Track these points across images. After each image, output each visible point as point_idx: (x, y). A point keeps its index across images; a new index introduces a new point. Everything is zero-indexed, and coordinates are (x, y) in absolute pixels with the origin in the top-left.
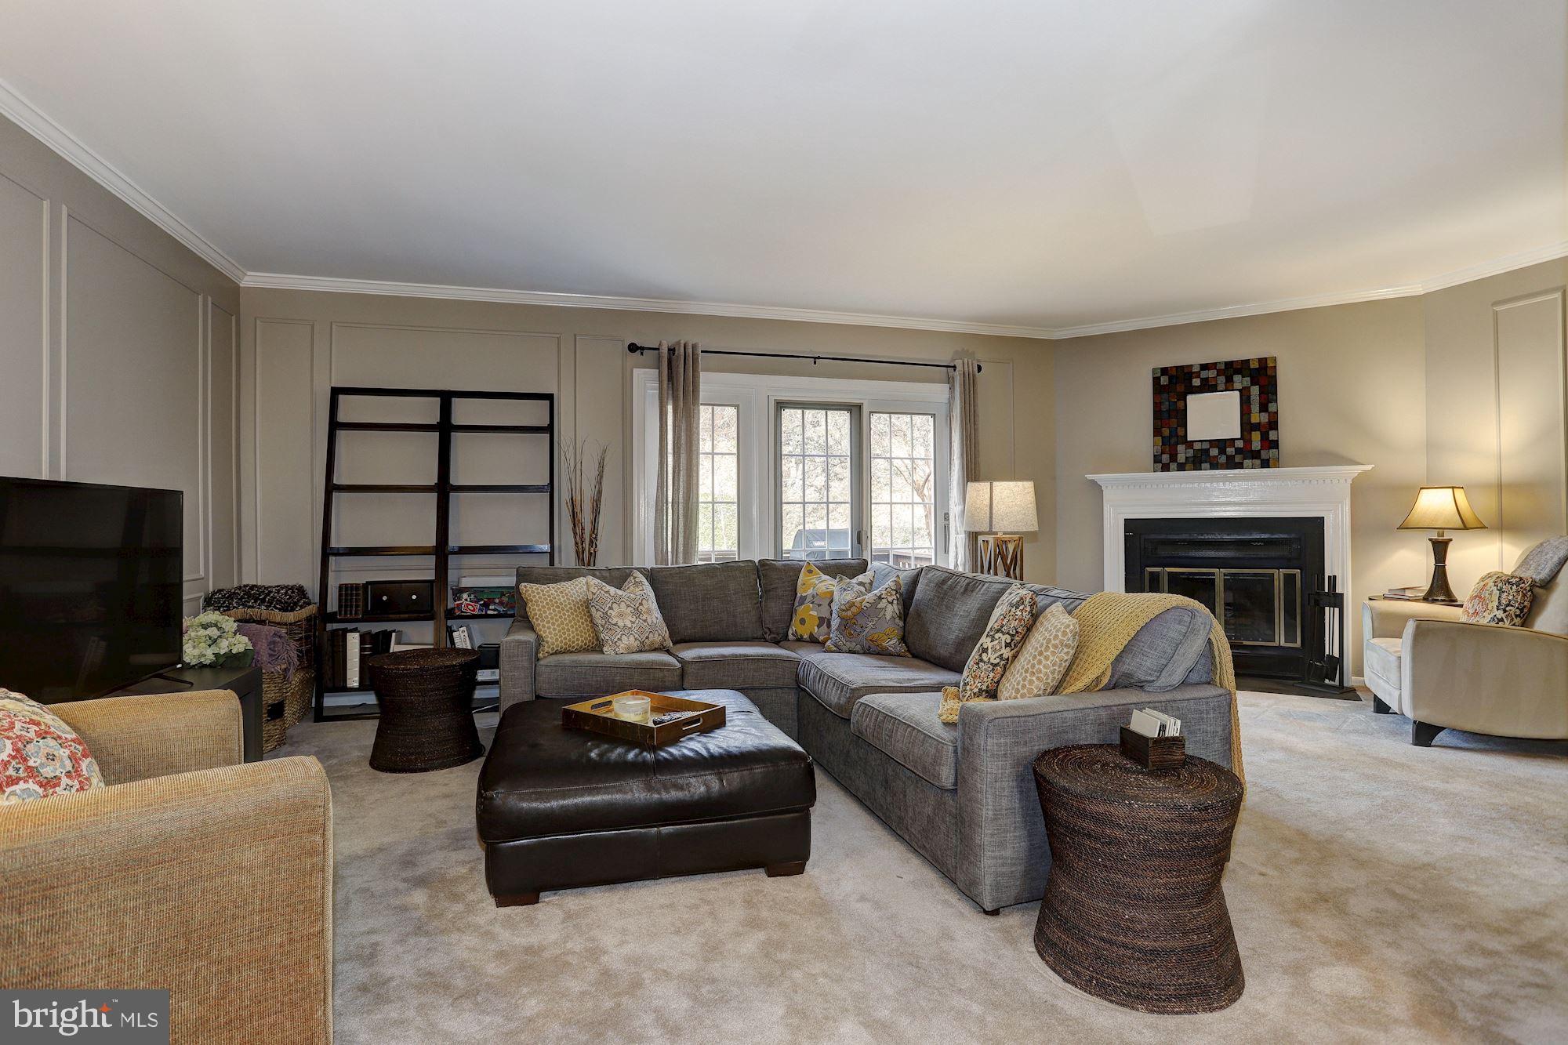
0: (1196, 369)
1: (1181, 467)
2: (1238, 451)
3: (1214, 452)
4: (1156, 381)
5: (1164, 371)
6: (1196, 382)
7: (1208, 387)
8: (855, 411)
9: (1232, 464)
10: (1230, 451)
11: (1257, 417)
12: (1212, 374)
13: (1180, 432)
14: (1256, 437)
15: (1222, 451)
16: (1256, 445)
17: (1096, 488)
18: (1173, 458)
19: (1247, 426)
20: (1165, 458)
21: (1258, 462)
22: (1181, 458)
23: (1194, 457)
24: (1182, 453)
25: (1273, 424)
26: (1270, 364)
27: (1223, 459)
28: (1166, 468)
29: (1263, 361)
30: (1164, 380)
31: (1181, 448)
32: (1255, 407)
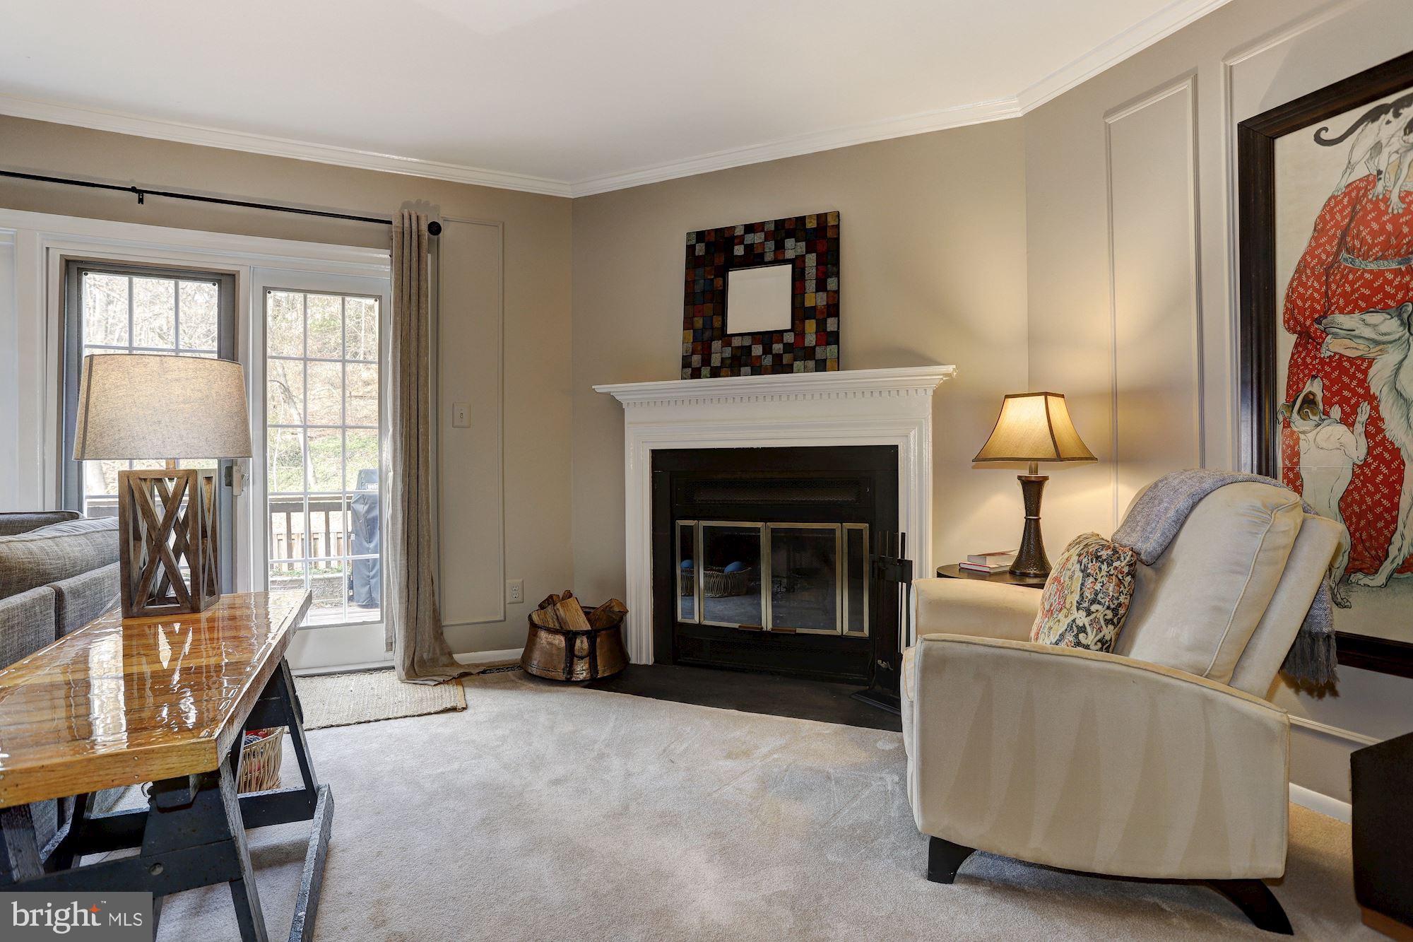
0: (740, 232)
1: (715, 373)
2: (788, 348)
3: (757, 350)
4: (690, 249)
5: (700, 236)
6: (739, 250)
7: (754, 259)
8: (226, 281)
9: (780, 367)
10: (777, 348)
11: (814, 299)
12: (758, 238)
13: (717, 324)
14: (811, 326)
15: (768, 350)
16: (810, 340)
17: (617, 409)
18: (706, 361)
19: (800, 312)
20: (696, 360)
21: (811, 364)
22: (716, 360)
23: (733, 357)
24: (719, 352)
25: (833, 309)
26: (831, 222)
27: (768, 361)
28: (696, 374)
29: (822, 218)
30: (700, 249)
31: (716, 345)
32: (811, 285)
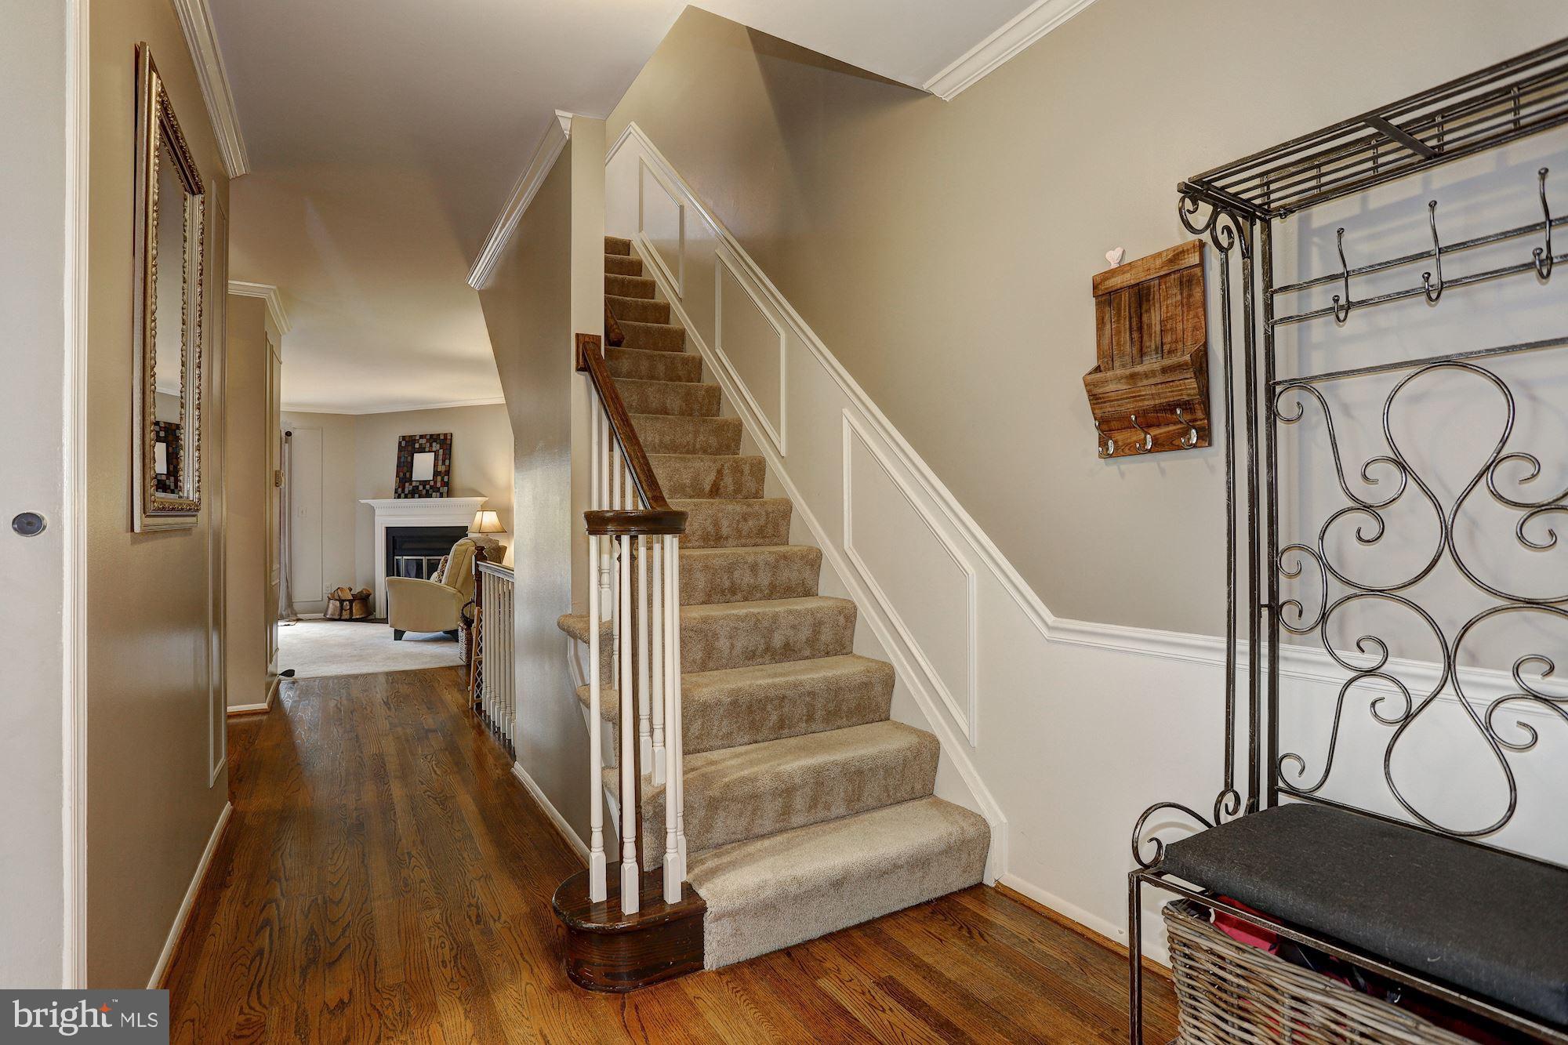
0: (418, 438)
1: (406, 497)
2: (431, 487)
3: (421, 488)
4: (400, 443)
5: (404, 438)
6: (417, 446)
7: (422, 450)
9: (428, 495)
10: (428, 487)
11: (441, 468)
12: (423, 441)
13: (408, 475)
14: (439, 478)
15: (424, 488)
16: (439, 485)
17: (372, 509)
18: (403, 491)
19: (436, 473)
20: (400, 490)
21: (438, 494)
22: (407, 491)
23: (413, 489)
24: (408, 488)
25: (448, 472)
26: (449, 437)
27: (424, 492)
28: (399, 497)
29: (445, 435)
30: (403, 444)
31: (407, 484)
32: (440, 462)
